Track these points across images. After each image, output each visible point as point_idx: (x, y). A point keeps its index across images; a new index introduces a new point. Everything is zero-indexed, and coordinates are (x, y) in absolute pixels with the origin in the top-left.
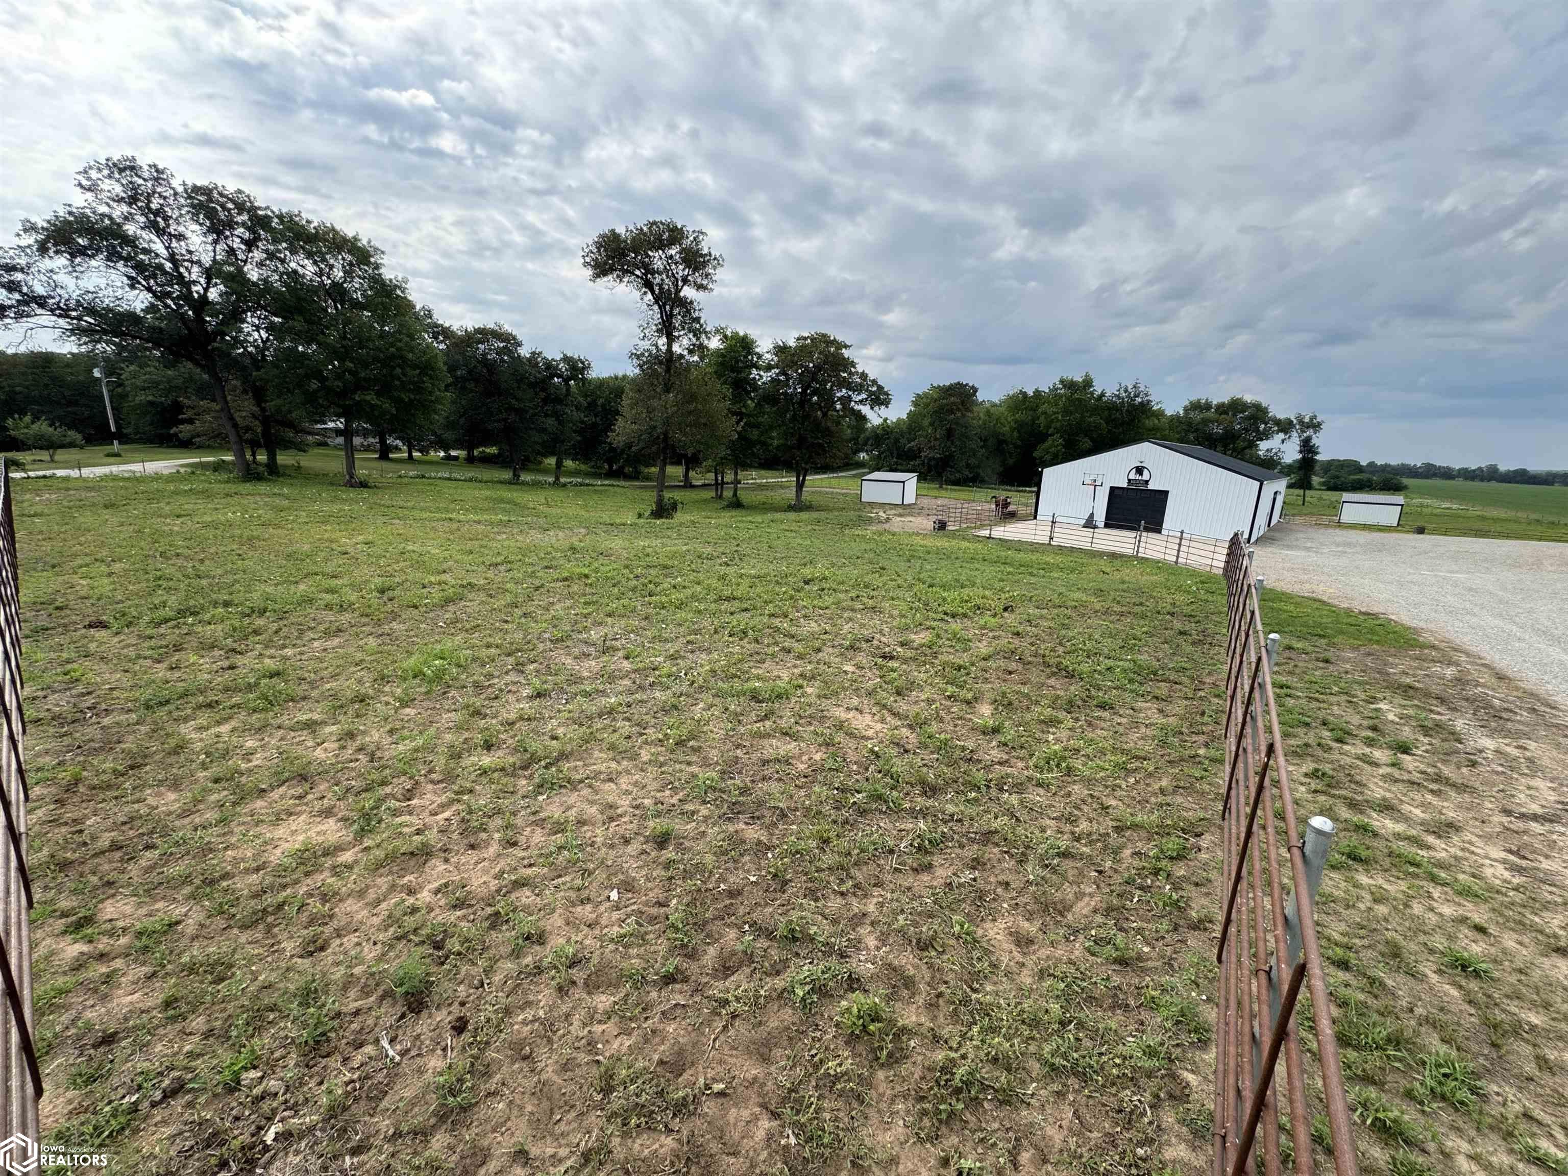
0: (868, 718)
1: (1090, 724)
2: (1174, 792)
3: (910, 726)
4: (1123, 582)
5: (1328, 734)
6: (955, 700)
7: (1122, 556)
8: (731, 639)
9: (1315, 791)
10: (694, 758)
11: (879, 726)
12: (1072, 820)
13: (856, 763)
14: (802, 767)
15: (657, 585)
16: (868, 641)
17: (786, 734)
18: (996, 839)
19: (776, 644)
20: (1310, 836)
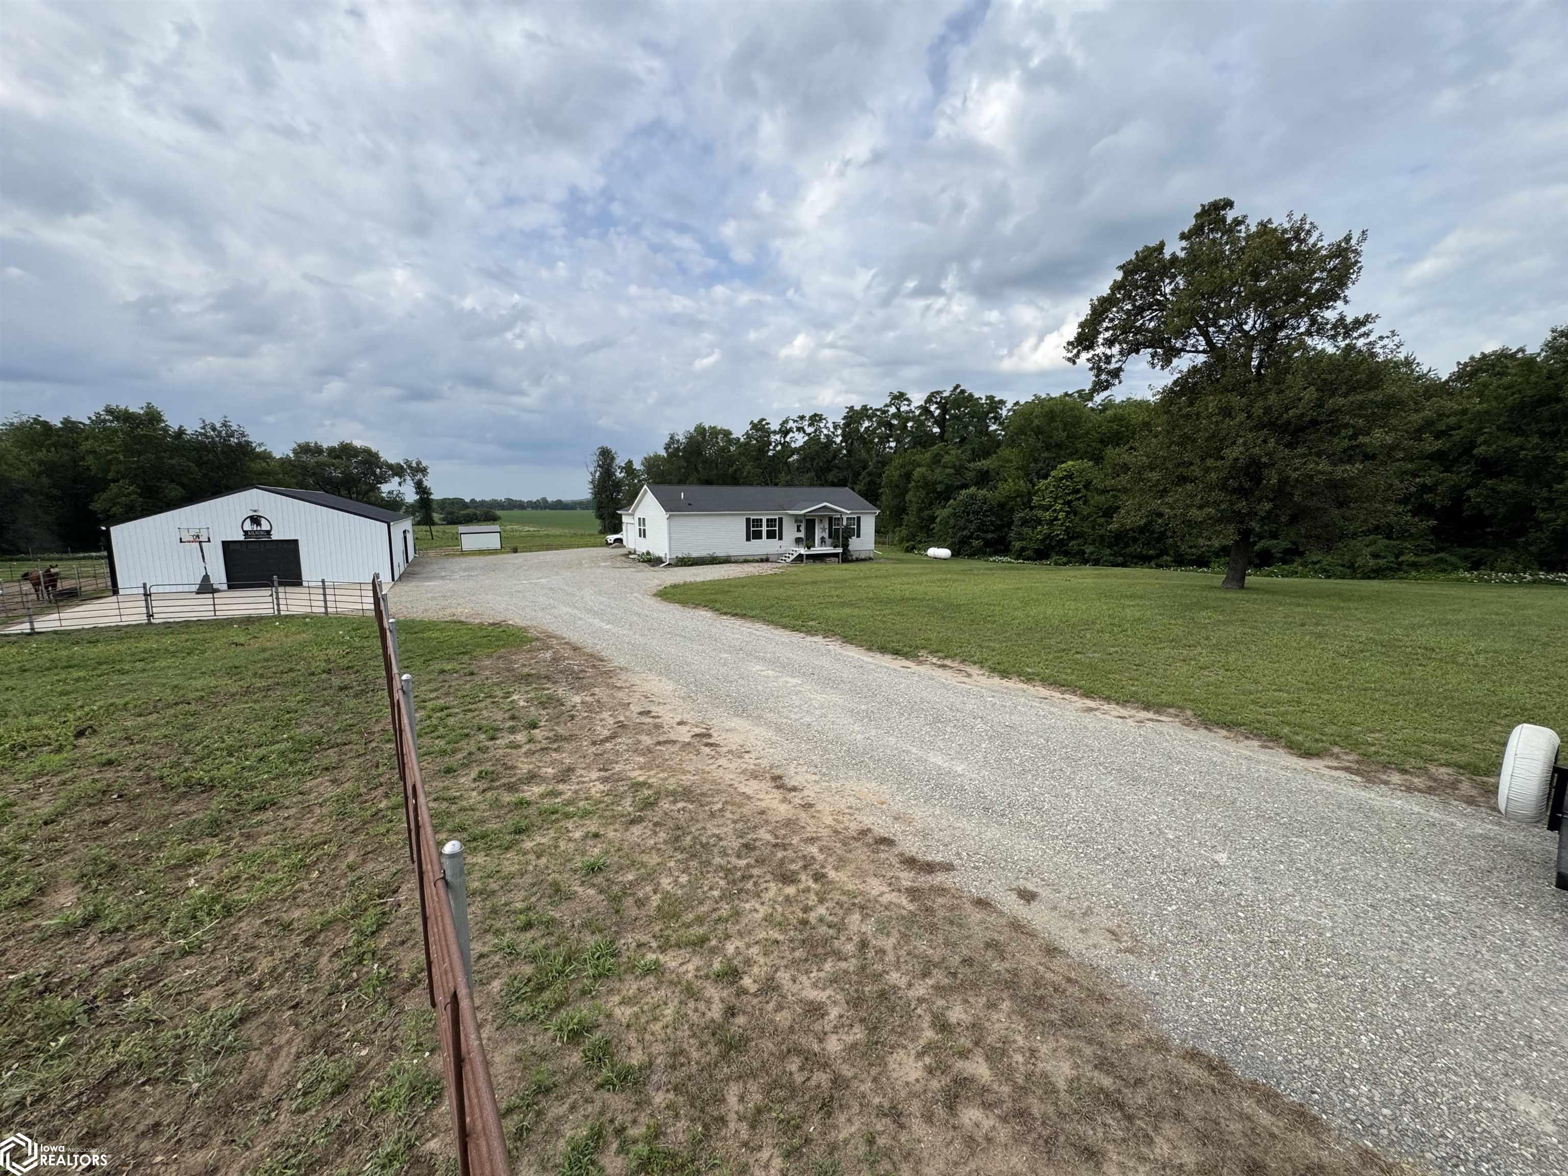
7: (260, 618)
12: (245, 969)
20: (447, 863)
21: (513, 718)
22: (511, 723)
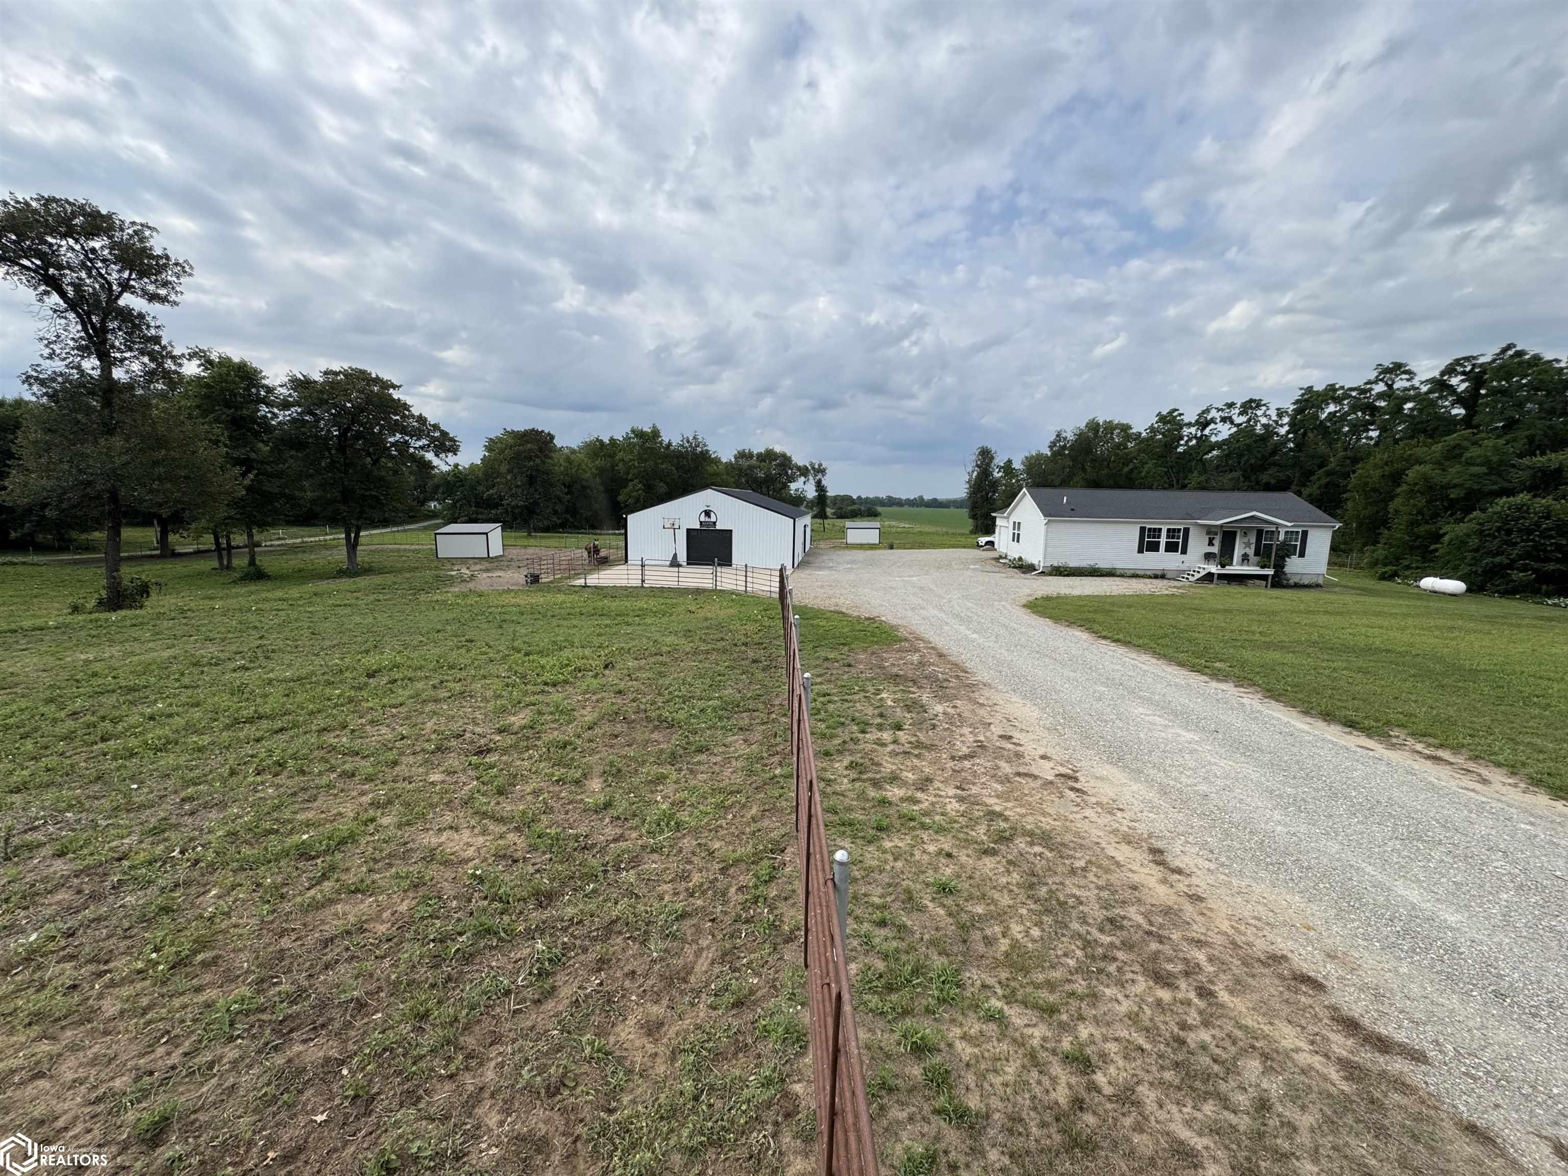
0: (466, 835)
1: (691, 771)
2: (762, 817)
3: (517, 829)
4: (706, 619)
5: (855, 728)
6: (564, 783)
8: (259, 779)
9: (854, 780)
11: (481, 839)
13: (455, 898)
14: (382, 929)
16: (459, 736)
17: (357, 891)
18: (618, 927)
19: (332, 769)
20: (836, 868)
21: (881, 715)
22: (879, 720)
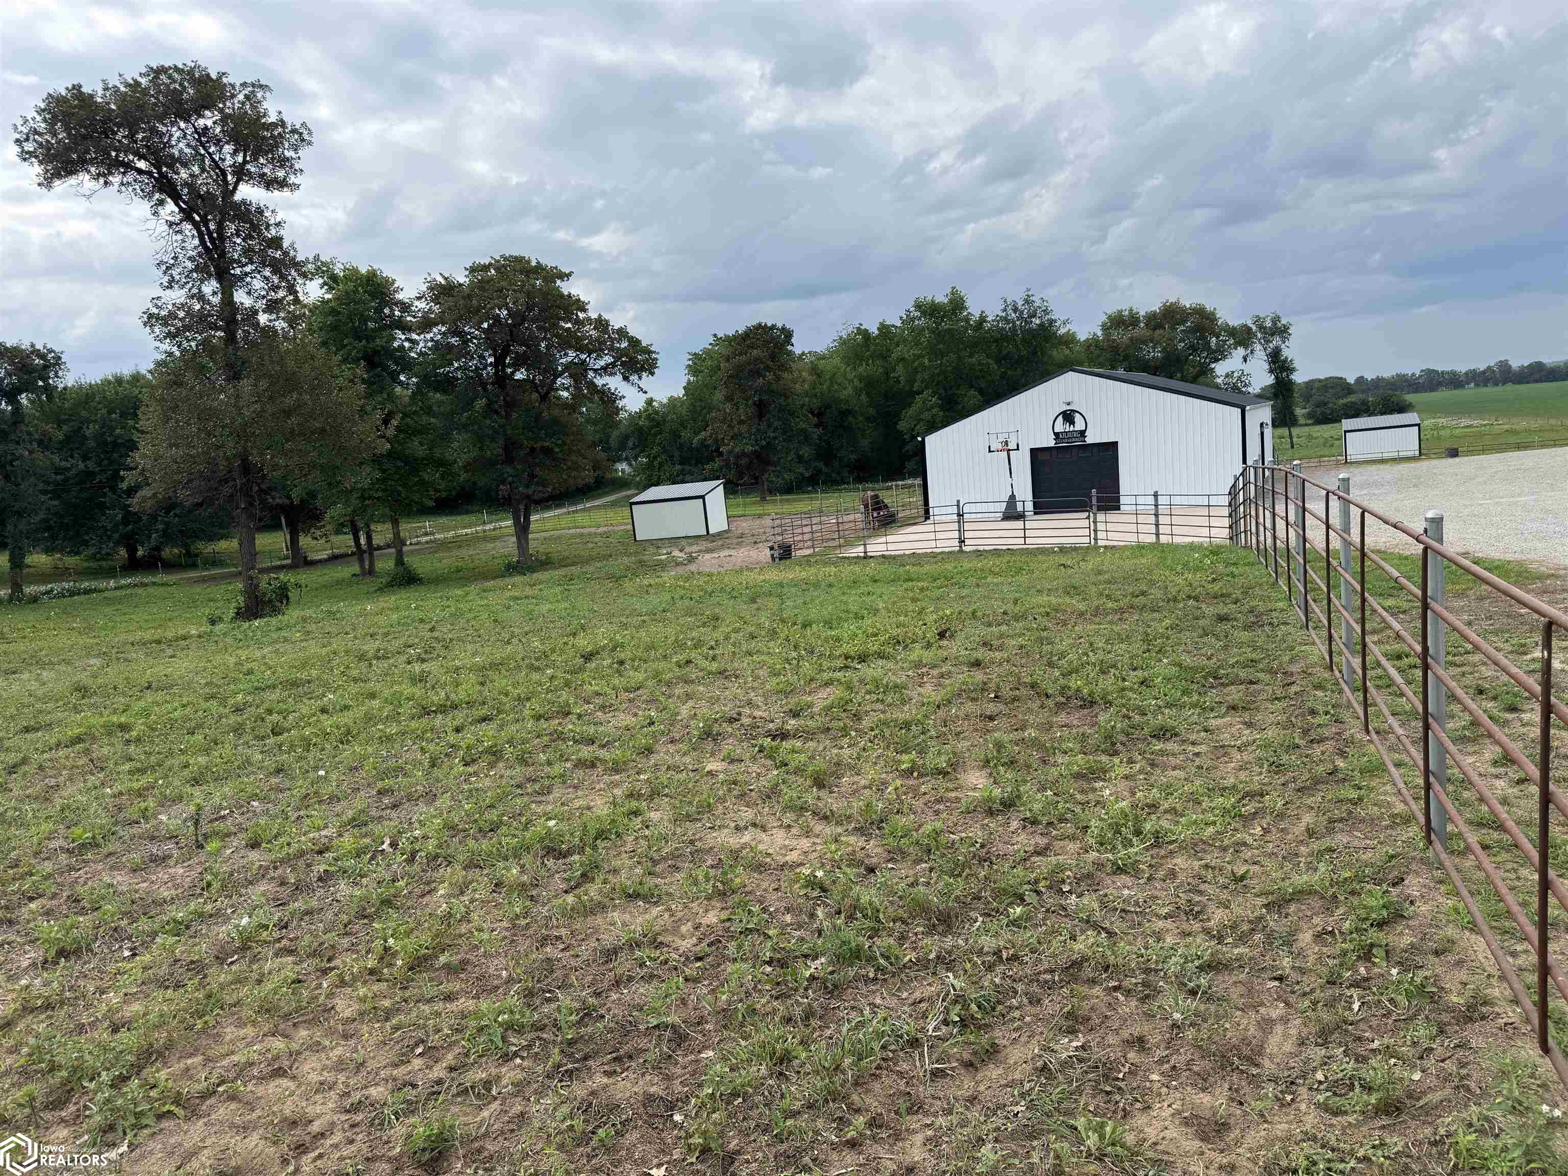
0: (780, 836)
2: (1330, 831)
3: (860, 831)
6: (921, 775)
7: (1075, 549)
8: (470, 769)
10: (456, 986)
11: (805, 843)
12: (1194, 913)
13: (788, 910)
14: (686, 944)
15: (285, 713)
16: (732, 720)
17: (636, 896)
18: (1088, 972)
19: (564, 758)
